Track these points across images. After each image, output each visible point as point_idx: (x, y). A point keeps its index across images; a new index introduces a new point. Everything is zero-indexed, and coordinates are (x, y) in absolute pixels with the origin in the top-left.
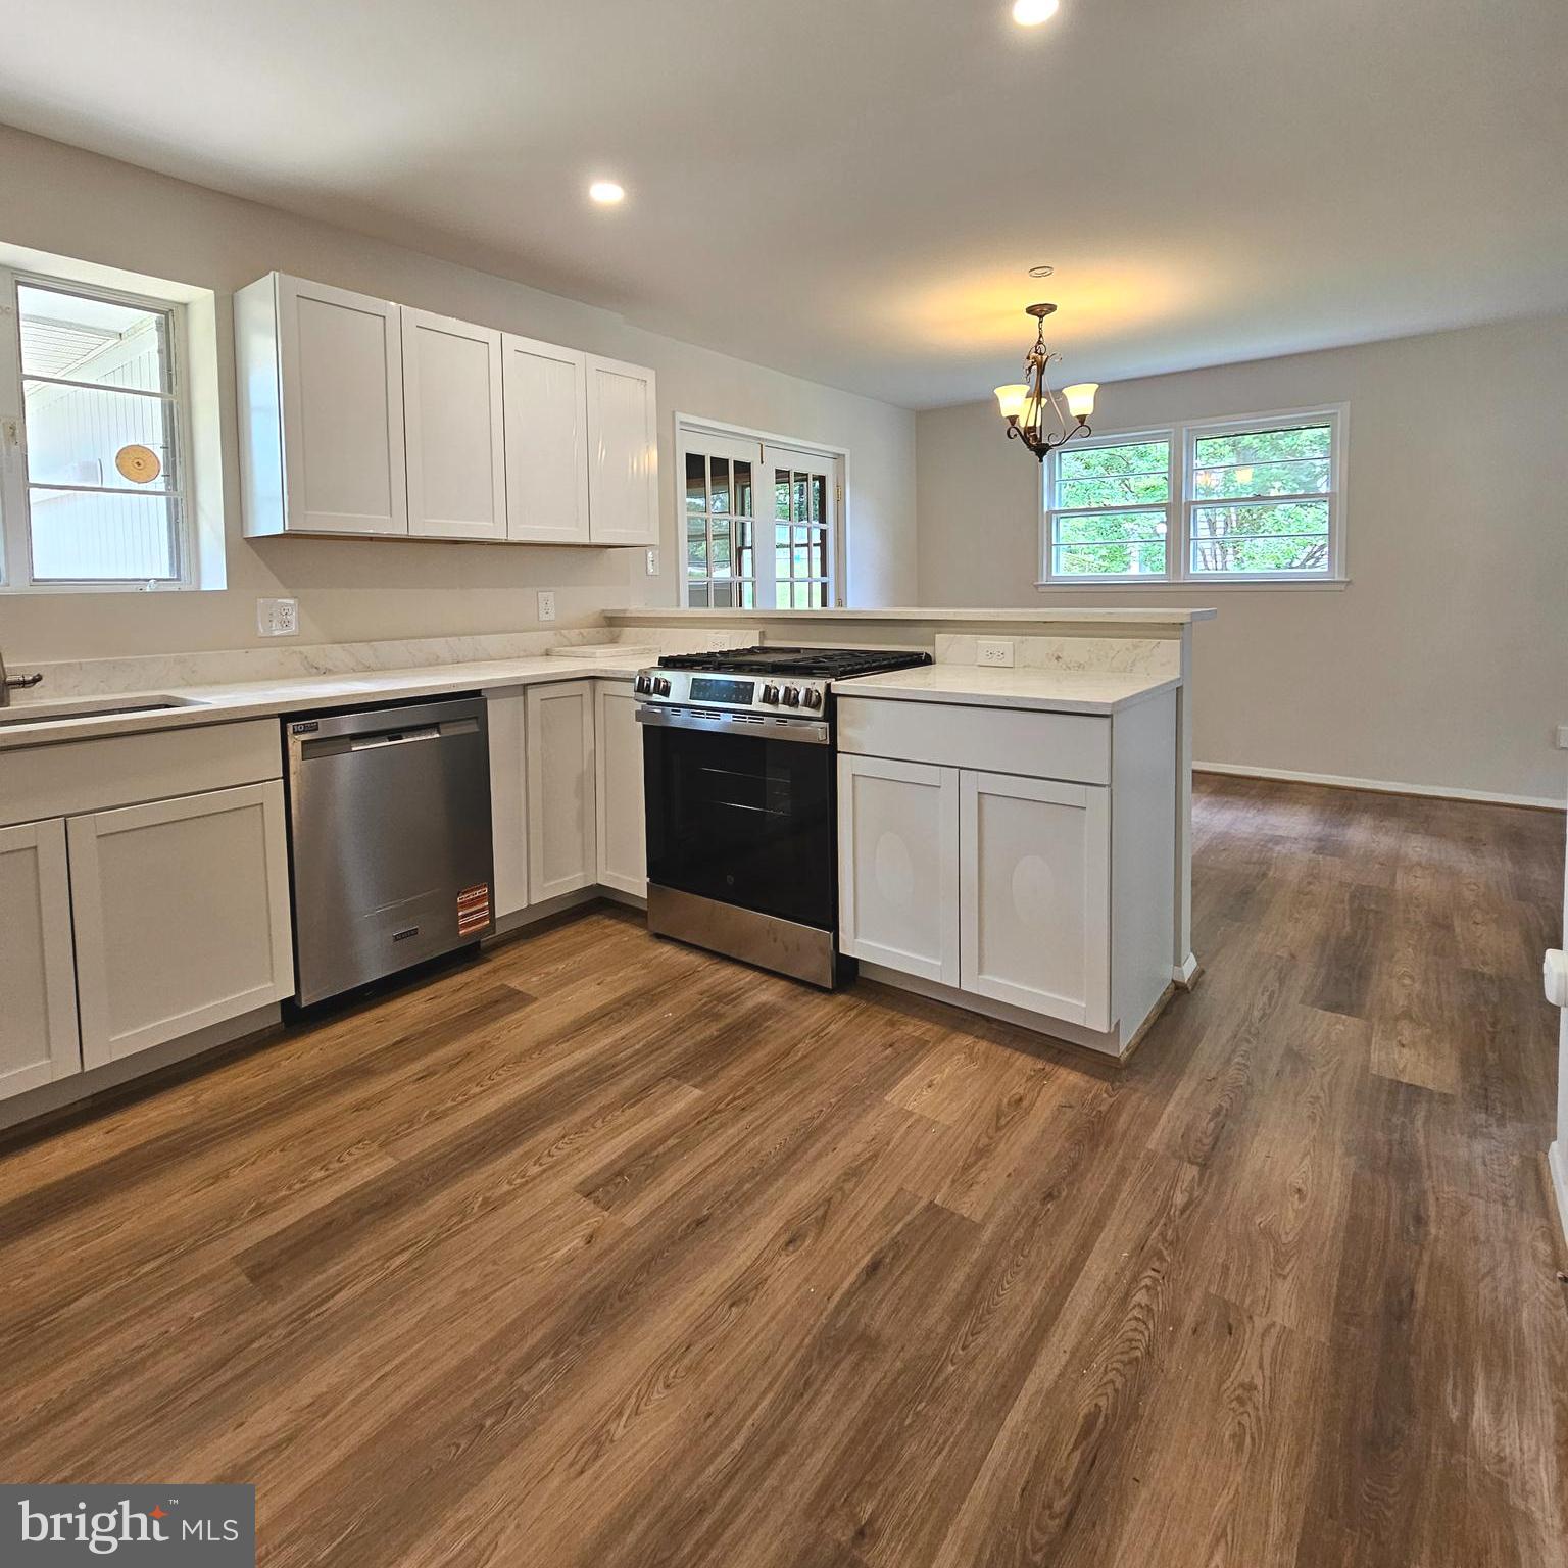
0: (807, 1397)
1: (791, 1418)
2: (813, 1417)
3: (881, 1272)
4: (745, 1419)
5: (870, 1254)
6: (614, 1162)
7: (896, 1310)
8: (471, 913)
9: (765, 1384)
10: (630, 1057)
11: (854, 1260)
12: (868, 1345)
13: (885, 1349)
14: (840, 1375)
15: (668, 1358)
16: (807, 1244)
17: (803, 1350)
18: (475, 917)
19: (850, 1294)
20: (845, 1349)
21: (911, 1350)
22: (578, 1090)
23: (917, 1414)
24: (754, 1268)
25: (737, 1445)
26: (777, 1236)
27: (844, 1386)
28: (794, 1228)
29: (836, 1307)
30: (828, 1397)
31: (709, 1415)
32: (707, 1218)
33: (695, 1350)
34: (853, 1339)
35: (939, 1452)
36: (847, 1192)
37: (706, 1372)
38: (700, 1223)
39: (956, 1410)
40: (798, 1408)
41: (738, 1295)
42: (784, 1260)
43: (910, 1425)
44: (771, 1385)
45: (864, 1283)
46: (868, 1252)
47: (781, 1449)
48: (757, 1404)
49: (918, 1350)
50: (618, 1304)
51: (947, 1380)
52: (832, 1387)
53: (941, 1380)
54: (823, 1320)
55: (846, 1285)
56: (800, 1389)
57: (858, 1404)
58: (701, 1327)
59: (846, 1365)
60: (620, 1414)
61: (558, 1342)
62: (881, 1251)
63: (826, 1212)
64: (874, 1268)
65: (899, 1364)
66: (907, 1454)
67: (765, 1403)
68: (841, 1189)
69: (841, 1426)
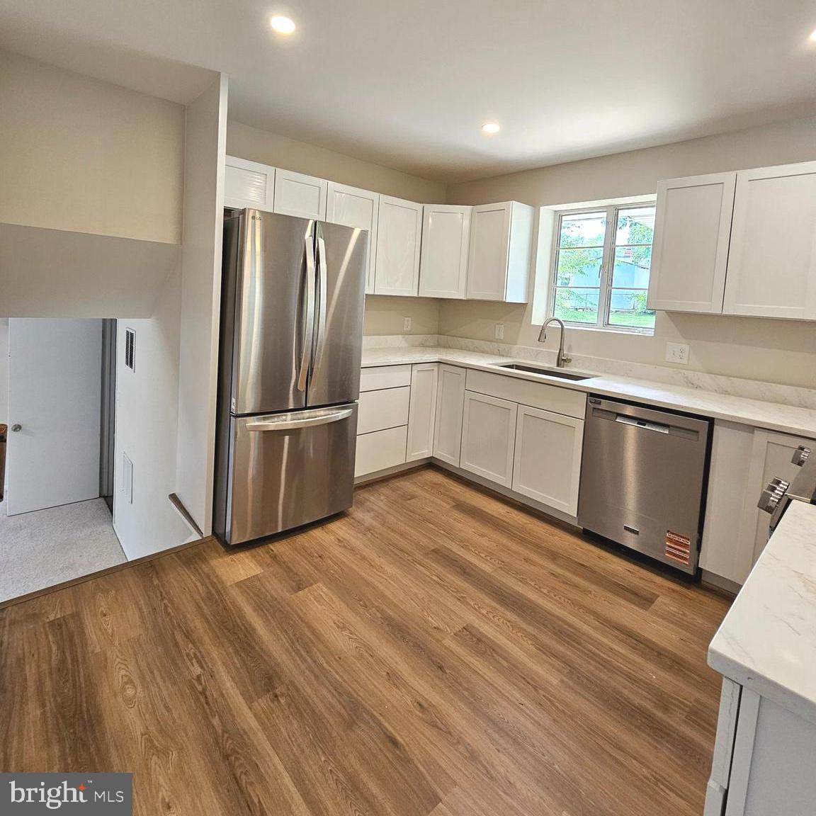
0: (334, 692)
1: (328, 684)
2: (325, 692)
3: (390, 745)
4: (334, 669)
5: (403, 742)
6: (487, 638)
7: (364, 744)
8: (675, 549)
9: (345, 678)
10: (590, 651)
11: (403, 734)
12: (350, 725)
13: (344, 731)
14: (339, 707)
15: (369, 649)
16: (418, 712)
17: (355, 696)
18: (677, 553)
19: (379, 724)
20: (350, 713)
21: (339, 743)
22: (551, 628)
23: (308, 733)
24: (406, 685)
25: (325, 665)
26: (426, 700)
27: (333, 707)
28: (430, 709)
29: (374, 715)
30: (330, 700)
31: (340, 658)
32: (444, 672)
33: (370, 658)
34: (354, 718)
35: (289, 735)
36: (456, 746)
37: (358, 660)
38: (441, 668)
39: (303, 751)
40: (331, 688)
41: (393, 677)
42: (409, 700)
43: (305, 728)
44: (344, 680)
45: (385, 734)
46: (406, 743)
47: (316, 677)
48: (338, 674)
49: (338, 746)
50: (399, 636)
51: (318, 754)
52: (334, 701)
53: (319, 750)
54: (368, 707)
55: (386, 724)
56: (338, 690)
57: (323, 710)
58: (380, 661)
59: (343, 711)
60: (351, 634)
61: (388, 620)
62: (405, 750)
63: (440, 729)
64: (394, 742)
65: (334, 734)
66: (294, 722)
67: (337, 677)
68: (458, 742)
69: (316, 700)
